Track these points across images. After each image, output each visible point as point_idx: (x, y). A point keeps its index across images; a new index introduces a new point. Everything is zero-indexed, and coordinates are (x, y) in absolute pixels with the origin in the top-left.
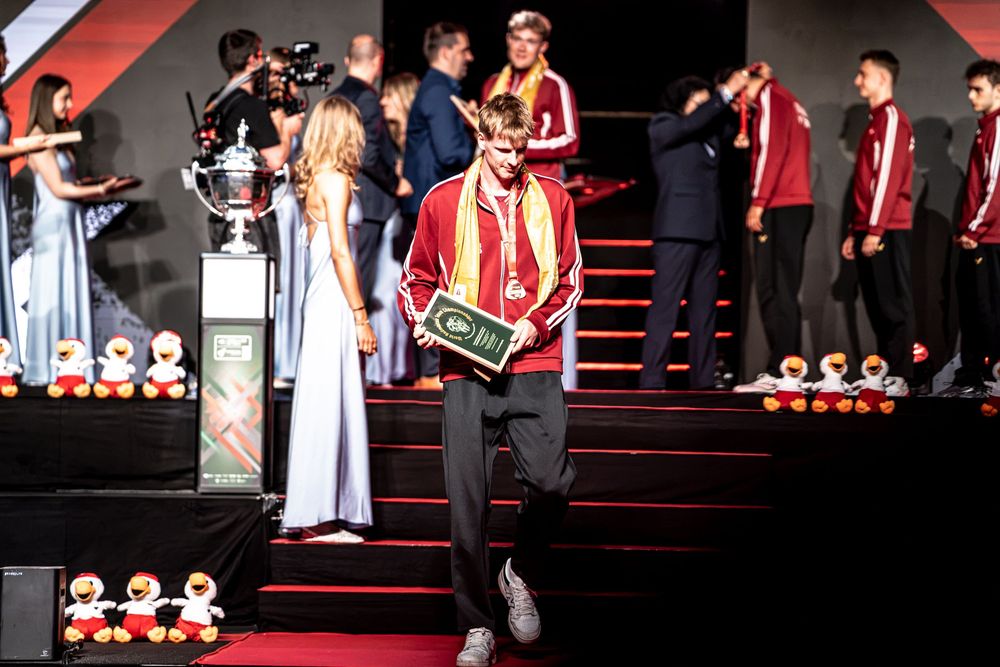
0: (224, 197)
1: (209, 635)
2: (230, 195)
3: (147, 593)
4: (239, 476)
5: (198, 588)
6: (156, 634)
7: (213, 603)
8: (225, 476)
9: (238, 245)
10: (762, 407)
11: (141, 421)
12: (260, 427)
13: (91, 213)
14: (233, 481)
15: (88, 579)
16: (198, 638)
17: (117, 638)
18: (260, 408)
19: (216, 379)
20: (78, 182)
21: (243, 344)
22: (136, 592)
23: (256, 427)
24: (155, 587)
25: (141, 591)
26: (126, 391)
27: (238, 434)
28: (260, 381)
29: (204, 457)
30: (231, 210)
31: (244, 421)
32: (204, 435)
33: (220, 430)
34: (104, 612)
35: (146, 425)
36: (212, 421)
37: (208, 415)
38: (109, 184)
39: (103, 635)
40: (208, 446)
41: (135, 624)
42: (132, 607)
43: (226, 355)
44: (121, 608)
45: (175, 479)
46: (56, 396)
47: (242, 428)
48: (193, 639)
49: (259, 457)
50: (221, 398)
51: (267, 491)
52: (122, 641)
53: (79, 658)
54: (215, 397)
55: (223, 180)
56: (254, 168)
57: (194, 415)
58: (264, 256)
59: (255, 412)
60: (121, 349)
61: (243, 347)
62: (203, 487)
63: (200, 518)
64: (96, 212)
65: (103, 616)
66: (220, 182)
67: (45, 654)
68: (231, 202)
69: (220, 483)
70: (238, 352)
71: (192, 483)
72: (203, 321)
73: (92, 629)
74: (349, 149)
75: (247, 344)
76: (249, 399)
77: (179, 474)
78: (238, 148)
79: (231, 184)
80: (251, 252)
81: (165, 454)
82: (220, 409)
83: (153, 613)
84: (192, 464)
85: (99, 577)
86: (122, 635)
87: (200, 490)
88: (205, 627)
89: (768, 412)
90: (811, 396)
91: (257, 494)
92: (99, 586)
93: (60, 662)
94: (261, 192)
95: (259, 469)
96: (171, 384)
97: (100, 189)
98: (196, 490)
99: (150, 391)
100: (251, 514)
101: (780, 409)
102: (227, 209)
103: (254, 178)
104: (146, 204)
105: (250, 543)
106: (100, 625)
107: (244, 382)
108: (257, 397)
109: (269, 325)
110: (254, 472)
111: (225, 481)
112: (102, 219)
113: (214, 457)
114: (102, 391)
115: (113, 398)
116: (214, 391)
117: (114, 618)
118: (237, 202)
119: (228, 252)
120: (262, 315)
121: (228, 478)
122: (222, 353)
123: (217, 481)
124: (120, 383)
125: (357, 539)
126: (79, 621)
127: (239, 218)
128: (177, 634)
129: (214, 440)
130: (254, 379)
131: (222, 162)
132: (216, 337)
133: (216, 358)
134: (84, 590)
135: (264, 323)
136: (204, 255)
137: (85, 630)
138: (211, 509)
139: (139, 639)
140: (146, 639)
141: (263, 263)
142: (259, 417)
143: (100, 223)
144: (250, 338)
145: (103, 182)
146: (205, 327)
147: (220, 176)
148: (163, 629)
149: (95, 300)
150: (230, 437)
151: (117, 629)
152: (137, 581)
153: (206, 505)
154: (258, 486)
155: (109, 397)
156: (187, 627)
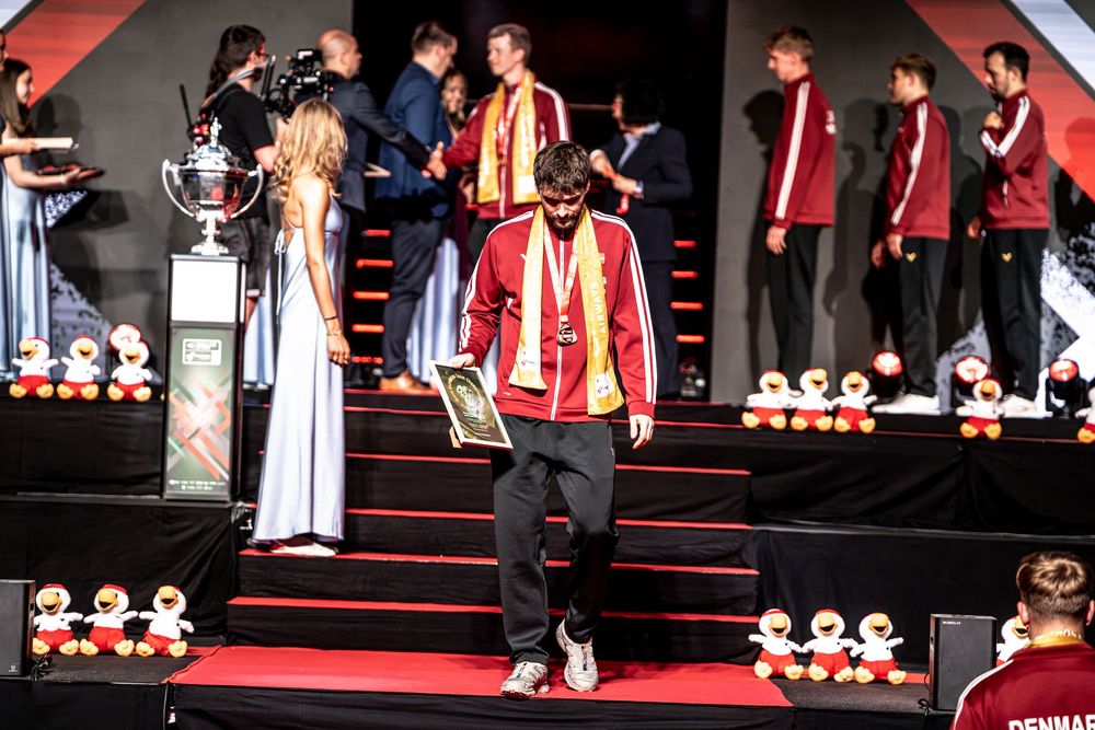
0: (195, 197)
1: (178, 649)
2: (202, 195)
3: (115, 606)
4: (206, 483)
5: (167, 601)
6: (124, 647)
7: (183, 617)
8: (192, 482)
9: (210, 247)
10: (741, 423)
11: (106, 424)
12: (229, 433)
13: (49, 202)
14: (200, 488)
15: (55, 590)
16: (166, 652)
17: (83, 651)
18: (229, 413)
19: (183, 383)
20: (40, 172)
21: (213, 349)
22: (104, 605)
23: (224, 433)
24: (123, 599)
25: (109, 604)
26: (90, 393)
27: (206, 440)
28: (229, 386)
29: (171, 463)
30: (202, 211)
31: (212, 428)
32: (170, 441)
33: (187, 436)
34: (71, 624)
35: (109, 428)
36: (179, 426)
37: (176, 420)
38: (71, 174)
39: (69, 648)
40: (174, 452)
41: (102, 637)
42: (99, 620)
43: (195, 359)
44: (88, 620)
45: (141, 483)
46: (18, 396)
47: (210, 434)
48: (161, 654)
49: (227, 464)
50: (188, 402)
51: (235, 498)
52: (88, 654)
53: (48, 673)
54: (183, 402)
55: (195, 179)
56: (226, 168)
57: (160, 419)
58: (235, 259)
59: (224, 418)
60: (86, 350)
61: (214, 352)
62: (168, 494)
63: (167, 526)
64: (54, 201)
65: (69, 628)
66: (191, 182)
67: (13, 669)
68: (203, 202)
69: (186, 490)
70: (207, 357)
71: (158, 488)
72: (172, 325)
73: (58, 641)
74: (330, 153)
75: (217, 348)
76: (218, 405)
77: (144, 478)
78: (210, 147)
79: (203, 184)
80: (221, 255)
81: (130, 459)
82: (188, 415)
83: (121, 626)
84: (159, 469)
85: (66, 588)
86: (89, 648)
87: (165, 497)
88: (173, 641)
89: (746, 429)
90: (790, 413)
91: (225, 502)
92: (65, 598)
93: (29, 678)
94: (233, 192)
95: (227, 477)
96: (137, 386)
97: (62, 179)
98: (161, 497)
99: (115, 393)
100: (219, 522)
101: (760, 425)
102: (199, 210)
103: (227, 178)
104: (109, 194)
105: (217, 552)
106: (67, 636)
107: (213, 387)
108: (226, 402)
109: (240, 330)
110: (222, 479)
111: (192, 488)
112: (61, 207)
113: (180, 463)
114: (65, 392)
115: (77, 400)
116: (183, 396)
117: (80, 630)
118: (209, 203)
119: (199, 254)
120: (231, 319)
121: (195, 485)
122: (190, 357)
123: (184, 487)
124: (84, 385)
125: (328, 553)
126: (45, 632)
127: (210, 218)
128: (145, 648)
129: (181, 446)
130: (223, 384)
131: (194, 161)
132: (185, 341)
133: (184, 362)
134: (50, 602)
135: (235, 327)
136: (174, 256)
137: (51, 641)
138: (179, 518)
139: (107, 652)
140: (113, 653)
141: (235, 266)
142: (228, 423)
143: (59, 212)
144: (220, 342)
145: (64, 172)
146: (174, 330)
147: (192, 176)
148: (131, 643)
149: (53, 292)
150: (198, 443)
151: (84, 641)
152: (105, 594)
153: (173, 513)
154: (225, 495)
155: (73, 399)
156: (156, 641)
